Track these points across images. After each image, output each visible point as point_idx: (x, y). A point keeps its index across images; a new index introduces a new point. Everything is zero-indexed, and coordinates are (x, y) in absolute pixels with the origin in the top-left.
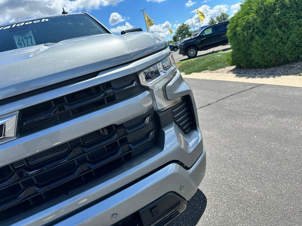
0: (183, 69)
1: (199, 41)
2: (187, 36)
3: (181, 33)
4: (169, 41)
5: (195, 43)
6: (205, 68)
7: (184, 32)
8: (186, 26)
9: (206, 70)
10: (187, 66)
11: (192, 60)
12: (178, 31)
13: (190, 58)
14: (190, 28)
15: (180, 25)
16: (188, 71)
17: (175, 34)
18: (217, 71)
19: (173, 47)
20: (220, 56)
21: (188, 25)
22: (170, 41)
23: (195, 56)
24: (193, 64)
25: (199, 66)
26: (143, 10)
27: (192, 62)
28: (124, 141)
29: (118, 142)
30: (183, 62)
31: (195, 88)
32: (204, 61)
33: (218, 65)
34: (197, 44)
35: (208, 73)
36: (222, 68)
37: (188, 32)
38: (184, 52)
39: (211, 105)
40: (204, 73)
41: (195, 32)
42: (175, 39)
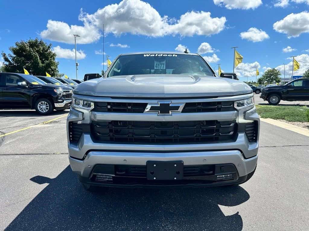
0: (260, 112)
1: (285, 91)
2: (274, 81)
3: (269, 77)
4: (252, 81)
5: (280, 92)
6: (283, 117)
7: (272, 77)
8: (276, 71)
9: (283, 119)
10: (265, 111)
11: (272, 106)
12: (266, 74)
13: (270, 104)
14: (280, 75)
15: (270, 68)
16: (264, 115)
17: (261, 76)
18: (294, 123)
19: (255, 89)
20: (302, 110)
21: (279, 71)
22: (254, 82)
23: (277, 104)
24: (271, 111)
25: (277, 114)
26: (235, 48)
27: (271, 109)
28: (217, 130)
29: (215, 130)
30: (262, 106)
31: (266, 131)
32: (284, 111)
33: (297, 118)
34: (282, 93)
35: (284, 123)
36: (300, 121)
37: (277, 78)
38: (266, 97)
39: (276, 148)
40: (280, 121)
41: (285, 79)
42: (260, 81)
